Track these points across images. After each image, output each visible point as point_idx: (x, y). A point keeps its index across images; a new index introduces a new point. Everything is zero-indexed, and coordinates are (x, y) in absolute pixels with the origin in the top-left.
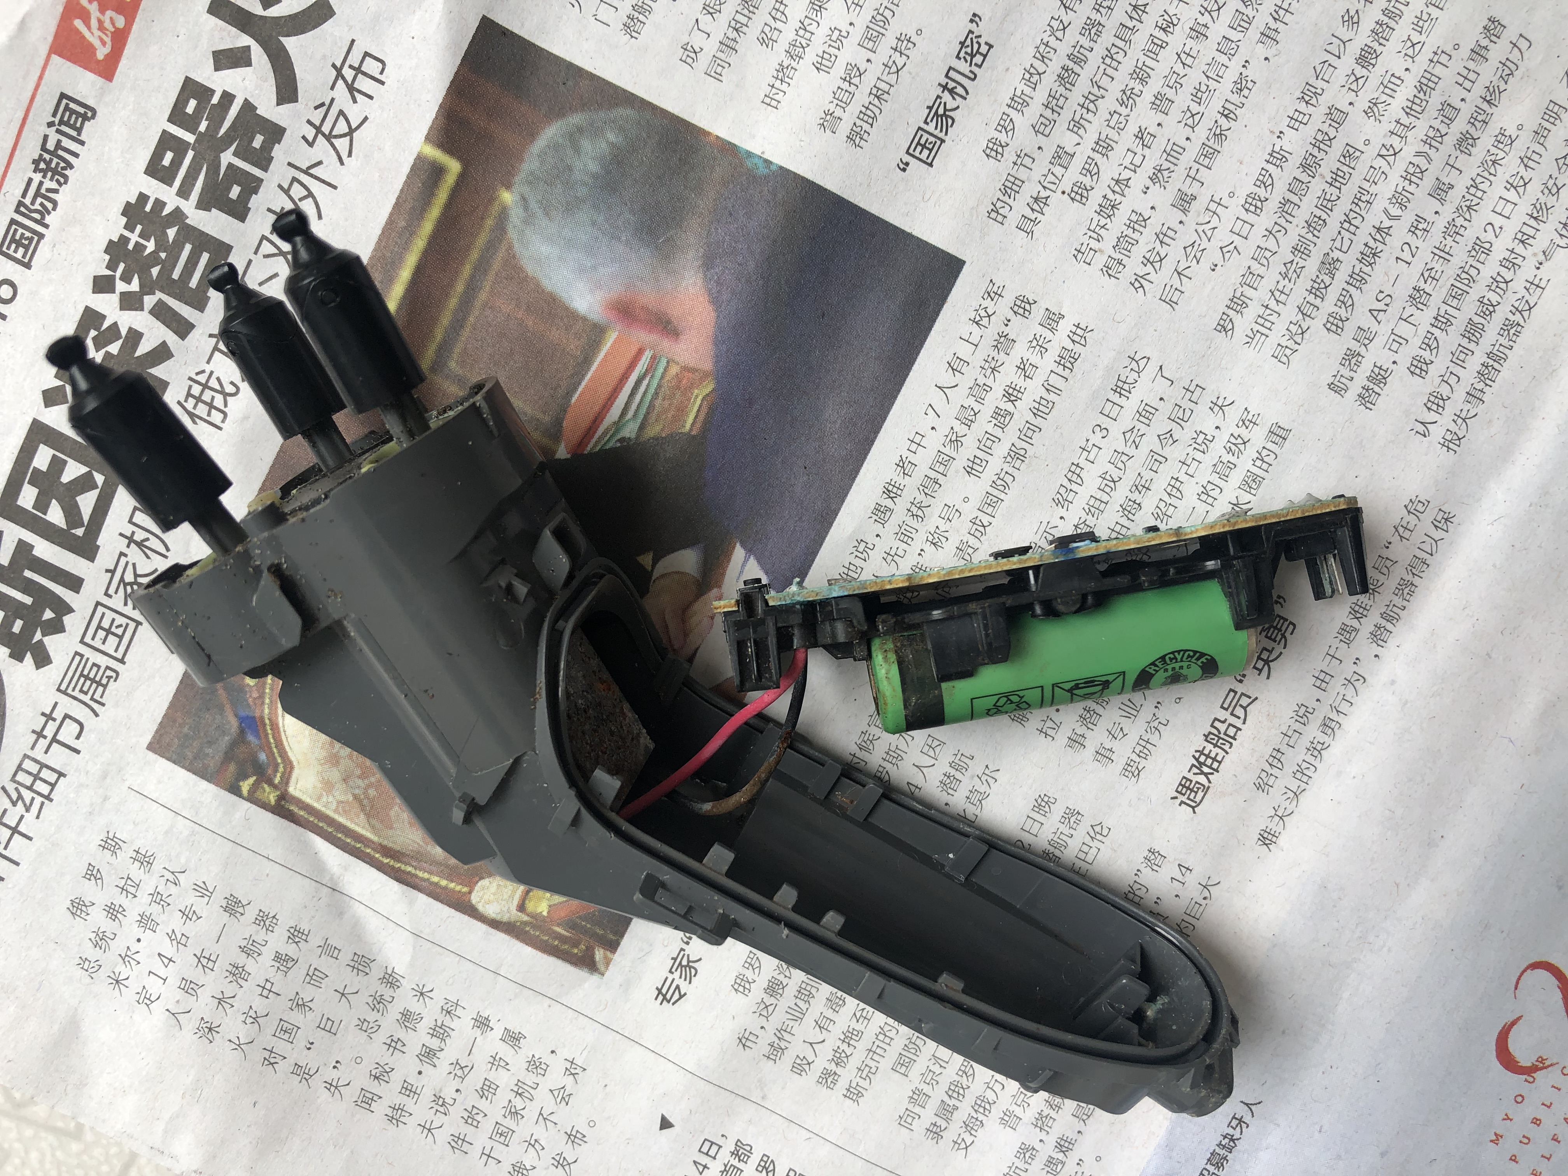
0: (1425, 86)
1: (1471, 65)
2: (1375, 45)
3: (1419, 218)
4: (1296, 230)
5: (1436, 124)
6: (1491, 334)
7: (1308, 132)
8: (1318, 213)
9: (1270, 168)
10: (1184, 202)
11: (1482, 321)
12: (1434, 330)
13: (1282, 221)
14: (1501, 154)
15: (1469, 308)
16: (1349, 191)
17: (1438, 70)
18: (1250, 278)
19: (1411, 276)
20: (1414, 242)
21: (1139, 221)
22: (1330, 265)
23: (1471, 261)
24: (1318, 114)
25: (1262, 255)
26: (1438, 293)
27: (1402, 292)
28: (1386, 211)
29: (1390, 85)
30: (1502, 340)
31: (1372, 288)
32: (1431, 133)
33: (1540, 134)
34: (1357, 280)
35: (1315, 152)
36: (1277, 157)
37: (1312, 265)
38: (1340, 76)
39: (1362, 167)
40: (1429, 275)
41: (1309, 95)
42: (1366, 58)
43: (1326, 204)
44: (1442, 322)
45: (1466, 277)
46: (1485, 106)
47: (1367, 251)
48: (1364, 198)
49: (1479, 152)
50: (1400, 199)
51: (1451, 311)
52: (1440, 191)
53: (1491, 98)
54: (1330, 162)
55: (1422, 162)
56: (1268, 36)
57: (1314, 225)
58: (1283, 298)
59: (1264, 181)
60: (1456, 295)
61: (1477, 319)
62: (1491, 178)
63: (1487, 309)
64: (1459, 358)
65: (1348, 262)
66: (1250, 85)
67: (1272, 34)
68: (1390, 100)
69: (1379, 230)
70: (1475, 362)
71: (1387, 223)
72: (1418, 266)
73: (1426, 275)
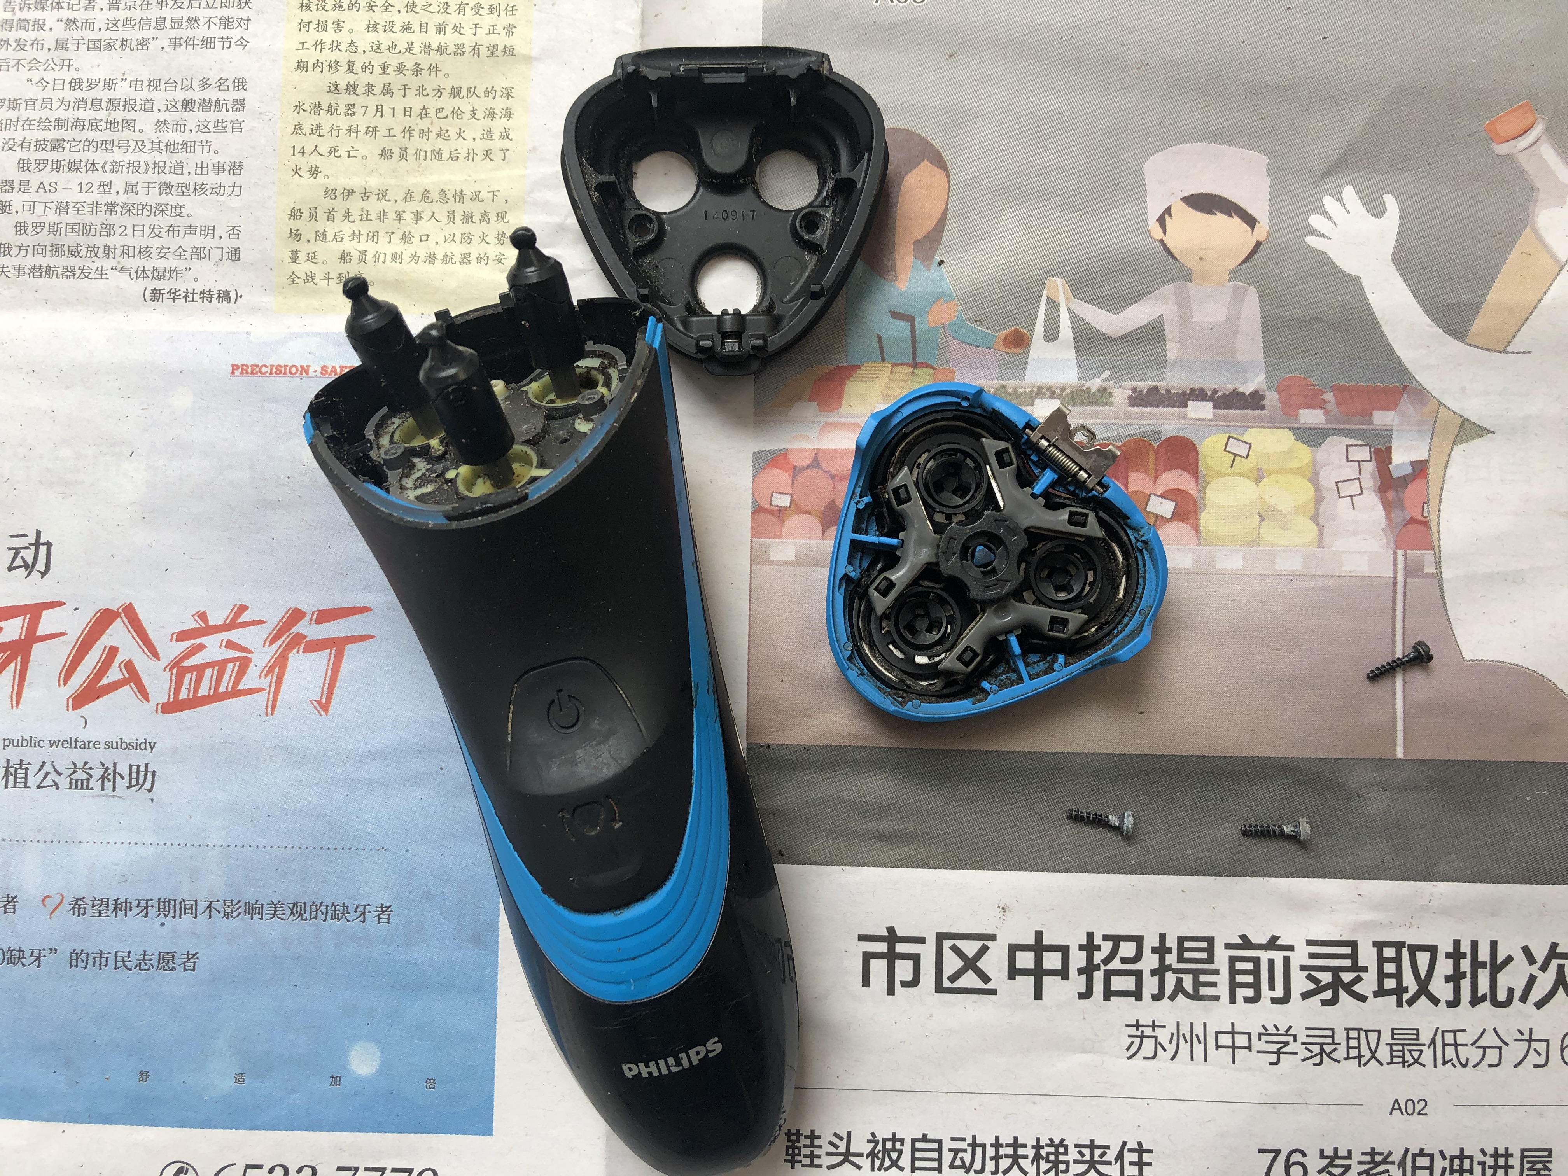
0: (187, 146)
1: (211, 166)
2: (197, 105)
3: (110, 184)
4: (70, 115)
5: (168, 164)
6: (60, 262)
7: (131, 94)
8: (87, 123)
9: (102, 82)
10: (62, 45)
11: (67, 253)
12: (47, 225)
13: (72, 104)
14: (168, 213)
15: (70, 241)
16: (107, 135)
17: (198, 149)
18: (31, 103)
19: (73, 197)
20: (94, 188)
21: (39, 25)
22: (58, 145)
23: (99, 227)
24: (145, 94)
25: (47, 103)
26: (71, 218)
27: (61, 196)
28: (106, 162)
29: (179, 126)
30: (60, 270)
31: (55, 177)
32: (161, 164)
33: (191, 230)
34: (57, 166)
35: (122, 103)
36: (110, 84)
37: (52, 135)
38: (171, 96)
39: (125, 135)
40: (79, 207)
41: (154, 84)
42: (188, 104)
43: (94, 125)
44: (54, 228)
45: (87, 229)
46: (192, 188)
47: (77, 164)
48: (108, 146)
49: (165, 199)
50: (116, 167)
51: (63, 231)
52: (131, 188)
53: (199, 189)
54: (119, 115)
55: (143, 167)
56: (176, 43)
57: (78, 124)
58: (26, 127)
59: (92, 84)
60: (75, 228)
61: (66, 248)
62: (153, 214)
63: (75, 252)
64: (38, 249)
65: (65, 156)
66: (145, 47)
67: (177, 44)
68: (170, 131)
69: (93, 164)
70: (39, 260)
71: (98, 167)
72: (82, 198)
73: (79, 205)
